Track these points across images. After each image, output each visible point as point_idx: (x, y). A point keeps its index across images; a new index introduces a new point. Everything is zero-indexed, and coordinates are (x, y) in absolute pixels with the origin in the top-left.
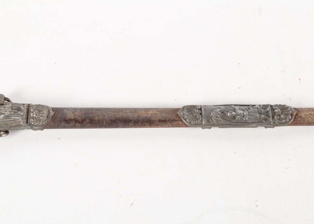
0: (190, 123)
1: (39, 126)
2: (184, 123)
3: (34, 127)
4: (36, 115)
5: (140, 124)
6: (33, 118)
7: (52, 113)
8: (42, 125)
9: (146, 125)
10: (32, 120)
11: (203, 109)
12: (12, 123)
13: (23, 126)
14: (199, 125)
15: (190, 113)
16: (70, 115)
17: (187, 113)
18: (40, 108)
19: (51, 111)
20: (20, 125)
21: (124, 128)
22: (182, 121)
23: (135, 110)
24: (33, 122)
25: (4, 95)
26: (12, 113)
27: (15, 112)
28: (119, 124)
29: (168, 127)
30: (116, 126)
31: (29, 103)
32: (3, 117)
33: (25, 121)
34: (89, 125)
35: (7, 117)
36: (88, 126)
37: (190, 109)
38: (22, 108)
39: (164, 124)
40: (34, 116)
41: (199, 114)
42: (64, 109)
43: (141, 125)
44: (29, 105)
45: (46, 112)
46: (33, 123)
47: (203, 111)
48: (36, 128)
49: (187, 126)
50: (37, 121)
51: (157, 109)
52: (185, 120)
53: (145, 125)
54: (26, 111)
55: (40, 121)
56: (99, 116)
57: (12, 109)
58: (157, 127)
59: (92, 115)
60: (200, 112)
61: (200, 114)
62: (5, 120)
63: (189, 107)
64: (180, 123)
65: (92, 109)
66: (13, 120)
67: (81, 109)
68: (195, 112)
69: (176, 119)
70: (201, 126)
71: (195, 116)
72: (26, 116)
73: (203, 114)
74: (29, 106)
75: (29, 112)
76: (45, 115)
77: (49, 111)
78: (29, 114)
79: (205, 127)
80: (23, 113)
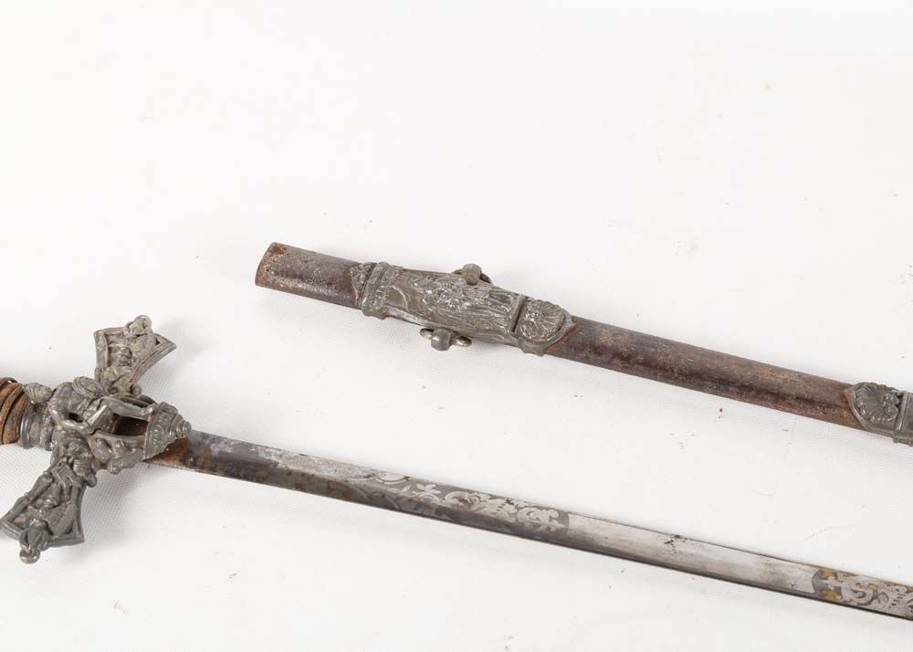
0: (869, 419)
1: (537, 343)
2: (855, 417)
3: (526, 343)
4: (536, 319)
5: (753, 393)
6: (528, 323)
7: (570, 324)
8: (541, 343)
9: (765, 400)
10: (525, 327)
11: (905, 397)
12: (483, 322)
13: (504, 335)
14: (889, 429)
15: (874, 398)
16: (606, 339)
17: (865, 396)
18: (547, 309)
19: (569, 320)
20: (499, 332)
21: (717, 394)
22: (850, 410)
23: (750, 364)
24: (526, 332)
25: (480, 269)
26: (489, 304)
27: (494, 304)
28: (706, 383)
29: (814, 417)
30: (699, 384)
31: (527, 295)
32: (468, 307)
33: (511, 325)
34: (641, 368)
35: (474, 308)
36: (637, 369)
37: (875, 391)
38: (512, 299)
39: (808, 406)
40: (532, 320)
41: (893, 405)
42: (596, 324)
43: (755, 397)
44: (527, 298)
45: (557, 319)
46: (524, 334)
47: (905, 402)
48: (529, 345)
49: (858, 425)
50: (534, 331)
51: (800, 375)
52: (859, 410)
53: (762, 399)
54: (516, 306)
55: (540, 334)
56: (667, 355)
57: (491, 296)
58: (790, 412)
59: (653, 350)
60: (897, 402)
61: (897, 406)
62: (470, 313)
63: (875, 387)
64: (845, 413)
65: (656, 339)
66: (486, 318)
67: (632, 334)
68: (885, 398)
69: (838, 403)
70: (891, 432)
71: (884, 408)
72: (515, 317)
73: (904, 407)
74: (526, 300)
75: (524, 310)
76: (554, 325)
77: (565, 318)
78: (523, 313)
79: (901, 437)
80: (511, 309)
